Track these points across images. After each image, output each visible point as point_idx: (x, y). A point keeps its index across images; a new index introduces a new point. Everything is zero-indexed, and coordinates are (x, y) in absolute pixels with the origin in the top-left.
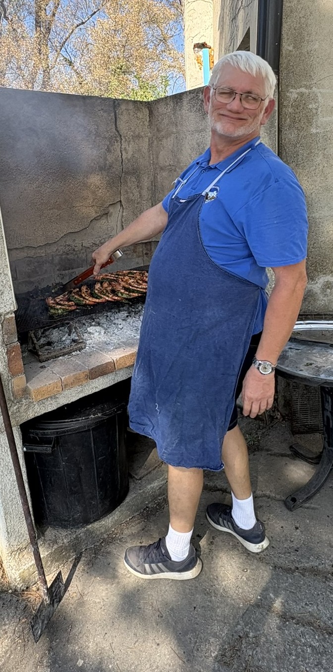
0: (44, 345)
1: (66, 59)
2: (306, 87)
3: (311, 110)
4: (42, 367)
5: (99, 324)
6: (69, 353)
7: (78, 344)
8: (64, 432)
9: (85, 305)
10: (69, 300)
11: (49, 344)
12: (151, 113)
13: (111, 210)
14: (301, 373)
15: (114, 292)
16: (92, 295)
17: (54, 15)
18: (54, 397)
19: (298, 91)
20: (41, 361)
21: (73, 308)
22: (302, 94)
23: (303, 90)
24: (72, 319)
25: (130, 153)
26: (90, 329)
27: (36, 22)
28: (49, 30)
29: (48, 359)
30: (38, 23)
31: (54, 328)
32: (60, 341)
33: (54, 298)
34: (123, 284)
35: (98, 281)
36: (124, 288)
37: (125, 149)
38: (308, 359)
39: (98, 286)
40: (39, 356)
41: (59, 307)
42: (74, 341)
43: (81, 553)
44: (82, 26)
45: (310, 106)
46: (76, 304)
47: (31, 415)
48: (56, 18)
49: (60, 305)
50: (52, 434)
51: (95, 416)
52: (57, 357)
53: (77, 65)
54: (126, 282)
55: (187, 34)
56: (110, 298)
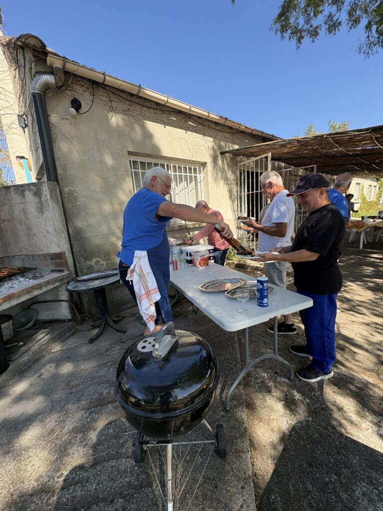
23: (70, 188)
45: (75, 194)
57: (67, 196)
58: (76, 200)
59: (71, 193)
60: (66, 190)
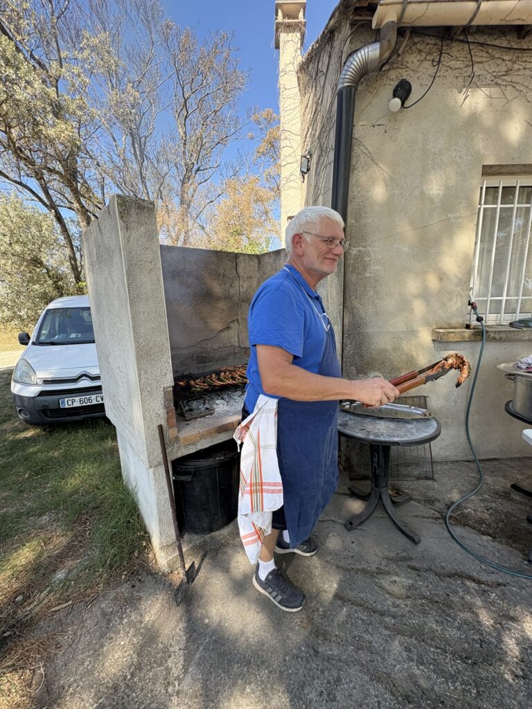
0: (187, 411)
1: (200, 226)
2: (363, 247)
3: (366, 261)
4: (187, 424)
5: (223, 399)
6: (204, 416)
7: (210, 411)
8: (199, 468)
9: (215, 386)
10: (204, 382)
11: (191, 410)
12: (259, 262)
13: (232, 325)
14: (357, 435)
15: (233, 378)
16: (219, 380)
17: (193, 196)
18: (194, 444)
19: (358, 249)
20: (186, 421)
21: (207, 387)
22: (360, 251)
23: (361, 248)
24: (206, 395)
25: (245, 288)
26: (218, 402)
27: (181, 201)
28: (189, 206)
29: (190, 420)
30: (182, 202)
31: (194, 400)
32: (198, 409)
33: (194, 381)
34: (239, 373)
35: (222, 371)
36: (240, 376)
37: (242, 286)
38: (362, 426)
39: (222, 374)
40: (185, 417)
41: (197, 386)
42: (207, 409)
43: (207, 552)
44: (211, 204)
45: (366, 259)
46: (209, 385)
47: (180, 455)
48: (194, 198)
49: (198, 385)
50: (191, 468)
51: (220, 458)
52: (196, 418)
53: (207, 229)
54: (241, 372)
55: (283, 210)
56: (231, 382)
57: (352, 261)
58: (365, 269)
59: (360, 257)
60: (354, 251)
